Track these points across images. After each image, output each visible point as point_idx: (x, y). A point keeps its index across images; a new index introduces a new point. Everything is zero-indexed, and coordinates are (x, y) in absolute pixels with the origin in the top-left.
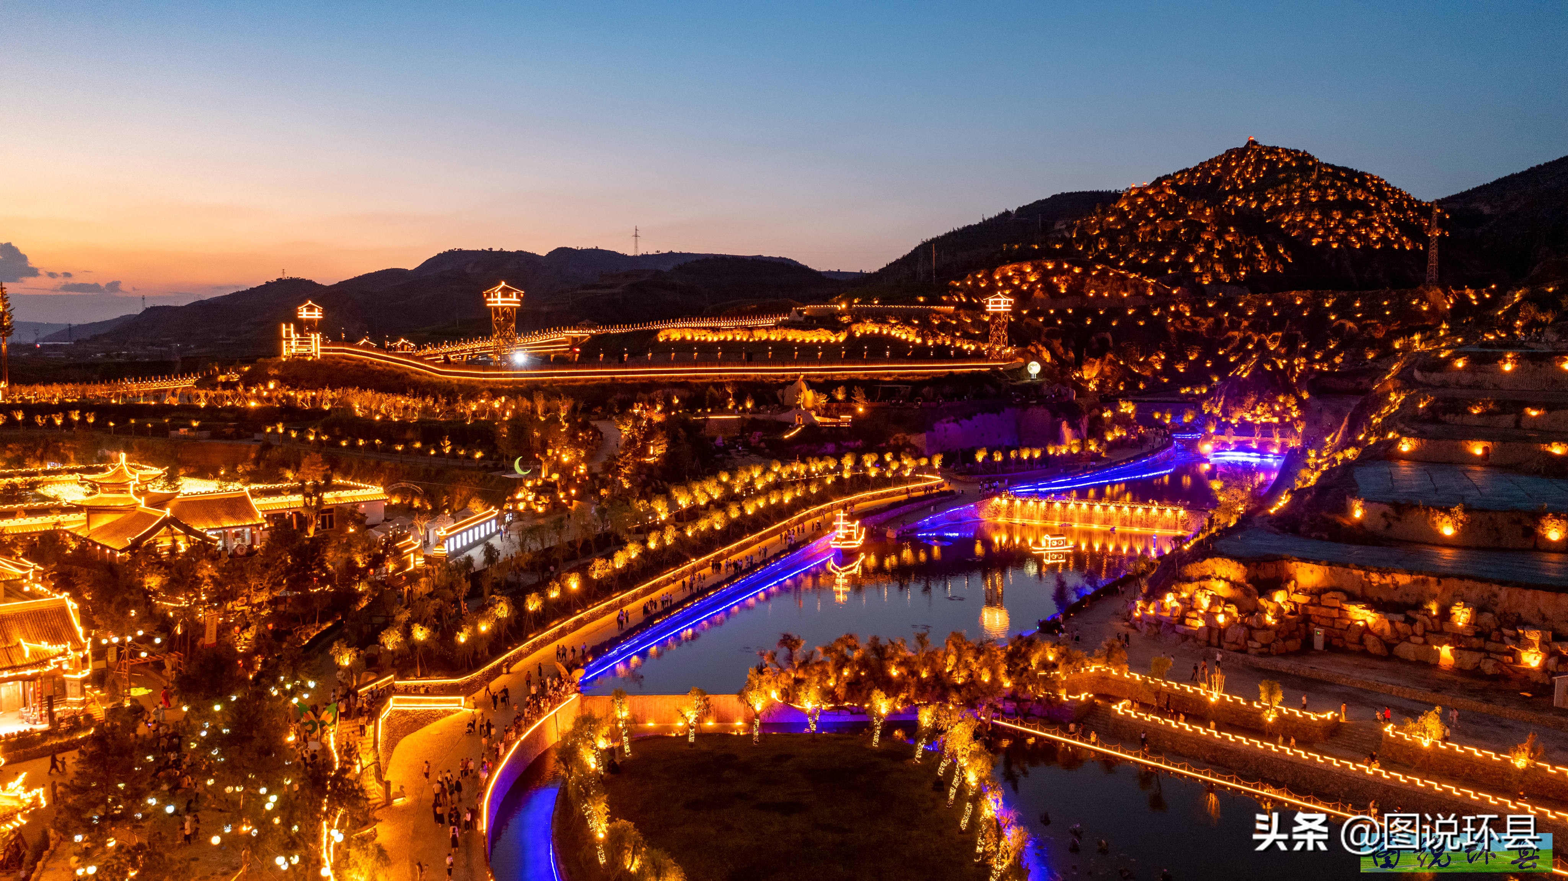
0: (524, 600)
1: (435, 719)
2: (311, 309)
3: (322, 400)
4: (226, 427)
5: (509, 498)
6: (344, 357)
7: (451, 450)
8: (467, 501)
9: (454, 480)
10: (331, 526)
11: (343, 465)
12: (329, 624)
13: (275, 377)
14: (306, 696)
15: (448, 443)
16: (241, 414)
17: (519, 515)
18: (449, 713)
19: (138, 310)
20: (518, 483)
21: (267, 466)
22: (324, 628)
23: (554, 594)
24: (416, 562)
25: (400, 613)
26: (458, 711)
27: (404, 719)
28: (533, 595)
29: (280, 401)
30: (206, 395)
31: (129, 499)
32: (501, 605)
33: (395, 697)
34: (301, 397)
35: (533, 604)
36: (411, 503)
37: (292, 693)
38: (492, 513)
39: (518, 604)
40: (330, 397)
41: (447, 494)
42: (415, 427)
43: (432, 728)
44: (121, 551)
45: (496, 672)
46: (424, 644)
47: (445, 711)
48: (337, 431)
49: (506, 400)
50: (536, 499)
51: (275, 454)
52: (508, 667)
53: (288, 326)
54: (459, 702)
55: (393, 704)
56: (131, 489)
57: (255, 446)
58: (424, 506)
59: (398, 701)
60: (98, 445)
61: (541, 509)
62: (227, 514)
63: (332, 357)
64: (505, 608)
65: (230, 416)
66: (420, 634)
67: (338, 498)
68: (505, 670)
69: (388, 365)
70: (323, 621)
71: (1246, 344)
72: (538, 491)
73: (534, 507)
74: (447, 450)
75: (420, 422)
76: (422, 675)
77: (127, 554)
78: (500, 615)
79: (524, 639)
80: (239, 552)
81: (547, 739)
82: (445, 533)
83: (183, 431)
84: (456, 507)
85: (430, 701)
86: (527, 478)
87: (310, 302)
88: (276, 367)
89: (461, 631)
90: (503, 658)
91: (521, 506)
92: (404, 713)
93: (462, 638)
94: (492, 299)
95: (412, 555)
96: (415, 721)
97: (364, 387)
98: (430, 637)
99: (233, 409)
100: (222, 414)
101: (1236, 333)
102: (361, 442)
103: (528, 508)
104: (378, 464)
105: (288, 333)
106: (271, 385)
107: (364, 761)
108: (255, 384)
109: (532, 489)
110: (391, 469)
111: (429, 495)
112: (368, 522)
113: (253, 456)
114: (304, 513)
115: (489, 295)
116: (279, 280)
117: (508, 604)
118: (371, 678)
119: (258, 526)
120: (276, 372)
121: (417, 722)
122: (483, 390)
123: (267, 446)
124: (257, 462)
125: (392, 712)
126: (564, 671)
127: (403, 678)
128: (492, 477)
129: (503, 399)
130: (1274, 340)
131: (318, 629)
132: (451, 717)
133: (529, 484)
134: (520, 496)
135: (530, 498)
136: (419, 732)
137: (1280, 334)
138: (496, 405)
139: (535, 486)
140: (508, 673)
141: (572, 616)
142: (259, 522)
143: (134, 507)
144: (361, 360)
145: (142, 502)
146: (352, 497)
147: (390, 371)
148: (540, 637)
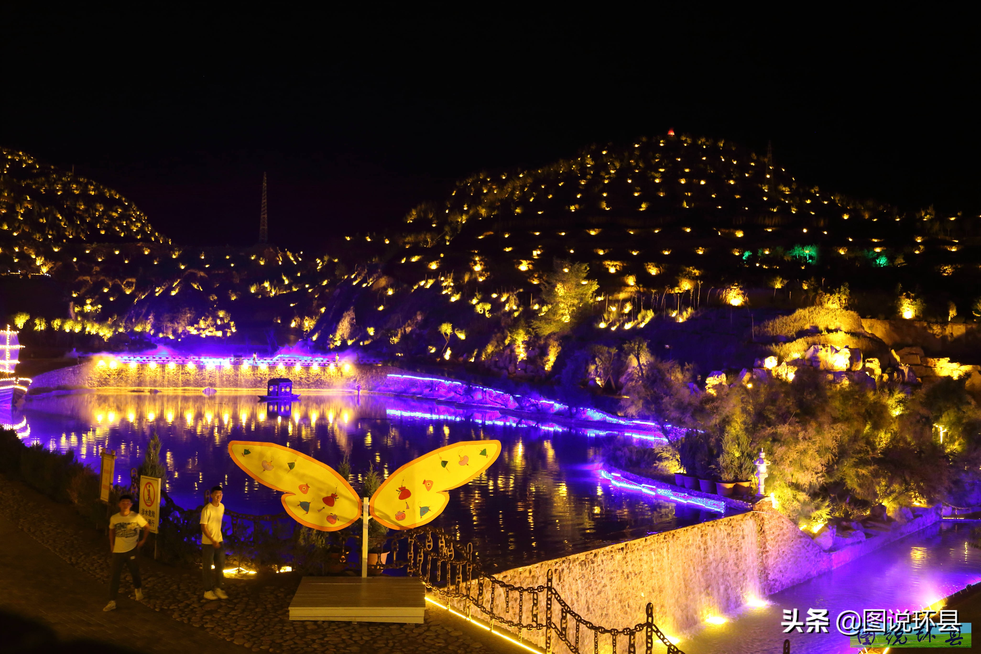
71: (102, 288)
101: (88, 278)
130: (129, 285)
137: (134, 280)
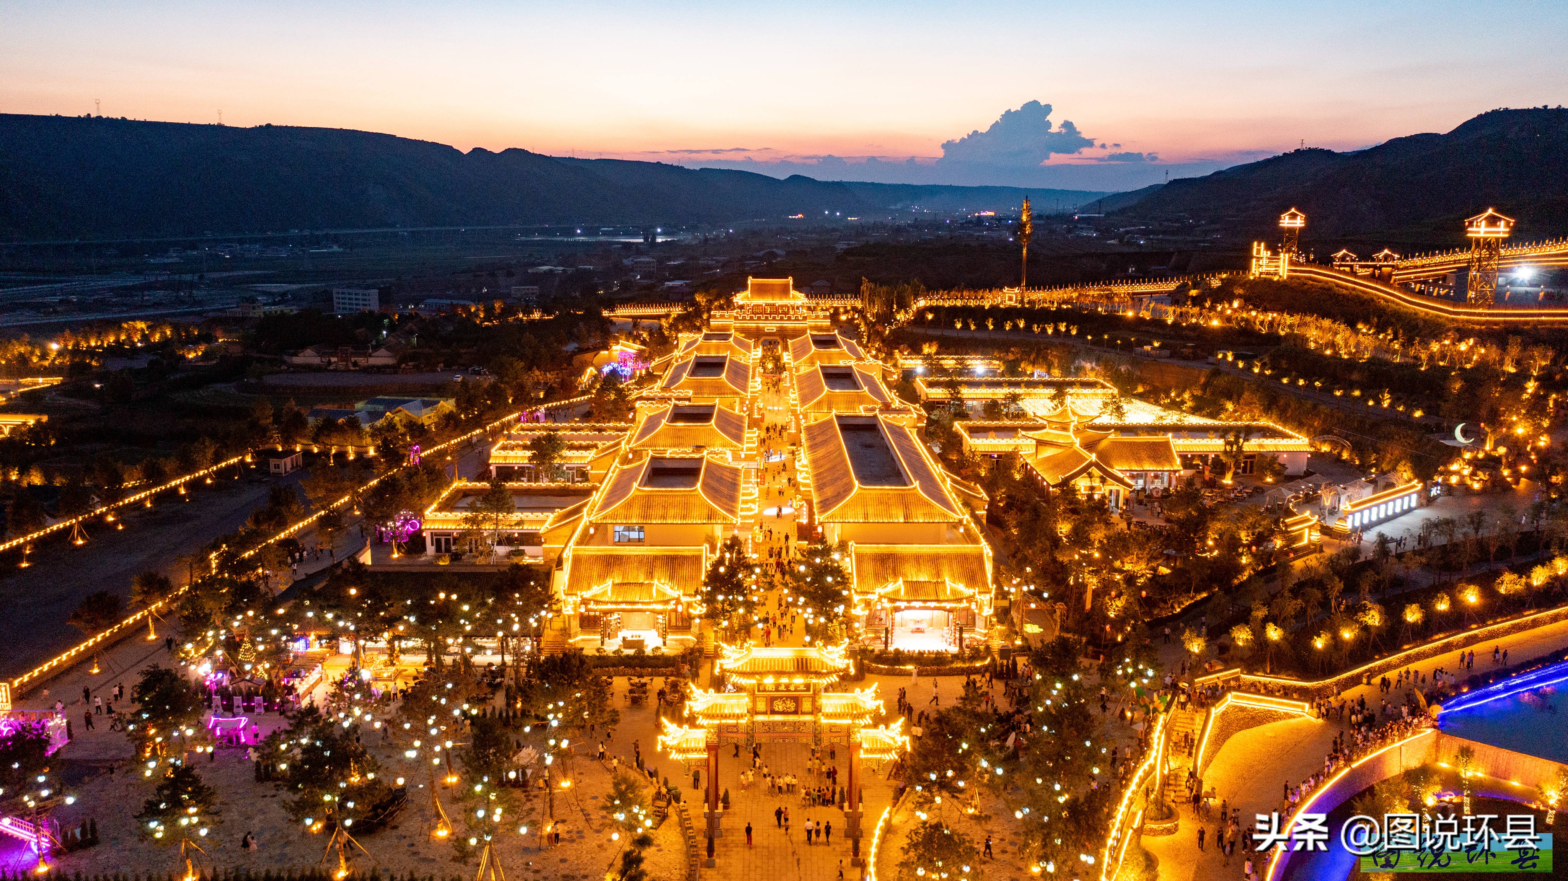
0: (1402, 609)
1: (1274, 720)
2: (1293, 216)
3: (1279, 325)
4: (1185, 347)
5: (1441, 468)
6: (1311, 279)
7: (1390, 405)
8: (1397, 462)
9: (1389, 437)
10: (1251, 472)
11: (1282, 402)
12: (1205, 595)
13: (1240, 296)
14: (1145, 681)
15: (1387, 396)
16: (1200, 334)
17: (1449, 490)
18: (1292, 717)
19: (1163, 180)
20: (1455, 453)
21: (1213, 394)
22: (1199, 598)
23: (1443, 606)
24: (1310, 536)
25: (1258, 609)
26: (1300, 716)
27: (1241, 715)
28: (1414, 606)
29: (1238, 323)
30: (1174, 312)
31: (1069, 437)
32: (1372, 612)
33: (1234, 693)
34: (1261, 319)
35: (1412, 615)
36: (1340, 454)
37: (1132, 678)
38: (1414, 487)
39: (1394, 612)
40: (1288, 322)
41: (1377, 451)
42: (1361, 368)
43: (1268, 729)
44: (1053, 486)
45: (1355, 681)
46: (1277, 644)
47: (1286, 714)
48: (1284, 364)
49: (1476, 344)
50: (1473, 474)
51: (1221, 381)
52: (1369, 678)
53: (1259, 245)
54: (1303, 708)
55: (1231, 699)
56: (1072, 428)
57: (1207, 370)
58: (1353, 460)
59: (1237, 697)
60: (1076, 355)
61: (1476, 486)
62: (1149, 457)
63: (1298, 278)
64: (1377, 617)
65: (1192, 334)
66: (1274, 633)
67: (1261, 446)
68: (1365, 680)
69: (1354, 289)
70: (1198, 591)
72: (1477, 465)
73: (1469, 482)
74: (1386, 404)
75: (1370, 361)
76: (1272, 672)
77: (1057, 491)
78: (1370, 622)
79: (1399, 650)
80: (1154, 494)
81: (1386, 770)
82: (1349, 509)
83: (1148, 348)
84: (1385, 467)
85: (1271, 702)
86: (1467, 448)
87: (1293, 210)
88: (1243, 285)
89: (1319, 636)
90: (1366, 667)
91: (1454, 480)
92: (1242, 709)
93: (1319, 643)
94: (1474, 229)
95: (1307, 530)
96: (1253, 718)
97: (1324, 314)
98: (1284, 638)
99: (1196, 327)
100: (1187, 332)
102: (1301, 382)
103: (1462, 483)
104: (1315, 407)
105: (1258, 252)
106: (1236, 304)
107: (1171, 763)
108: (1221, 302)
109: (1469, 463)
110: (1326, 415)
111: (1358, 448)
112: (1288, 472)
113: (1203, 380)
114: (1223, 458)
115: (1471, 224)
116: (1297, 151)
117: (1380, 613)
118: (1218, 668)
119: (1175, 471)
120: (1241, 291)
121: (1255, 719)
122: (1449, 330)
123: (1216, 373)
124: (1204, 387)
125: (1229, 706)
126: (1422, 701)
127: (1250, 672)
128: (1429, 440)
129: (1471, 341)
131: (1192, 598)
132: (1292, 721)
133: (1468, 456)
134: (1454, 467)
135: (1467, 471)
136: (1254, 729)
138: (1463, 347)
139: (1475, 458)
140: (1369, 683)
141: (1464, 631)
142: (1176, 468)
143: (1072, 444)
144: (1327, 282)
145: (1077, 442)
146: (1275, 446)
147: (1357, 296)
148: (1417, 650)
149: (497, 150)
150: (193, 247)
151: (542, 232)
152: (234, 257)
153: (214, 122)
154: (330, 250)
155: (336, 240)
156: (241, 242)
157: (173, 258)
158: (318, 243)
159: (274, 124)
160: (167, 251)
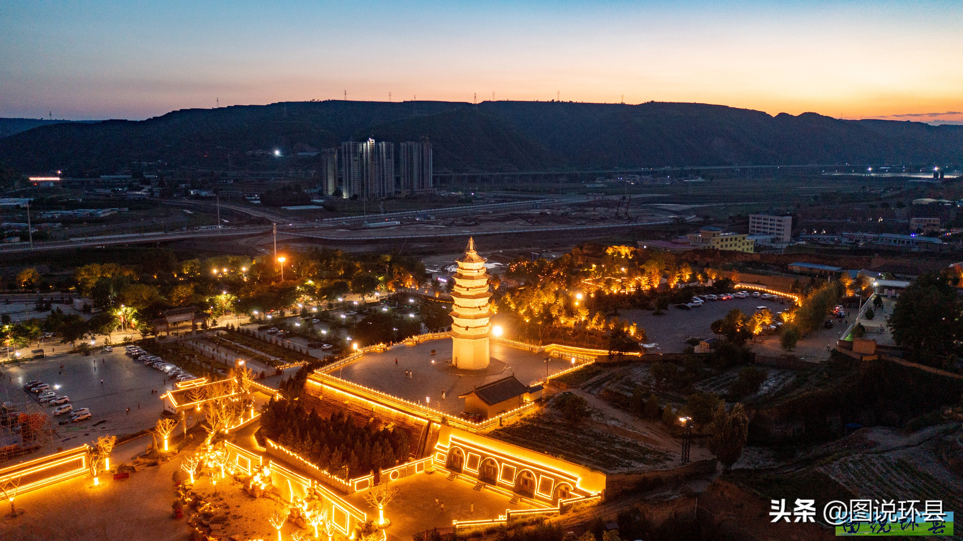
149: (796, 114)
150: (610, 177)
151: (840, 170)
152: (637, 184)
153: (619, 102)
154: (697, 180)
155: (698, 173)
156: (640, 174)
157: (599, 184)
158: (686, 176)
159: (656, 101)
160: (594, 179)
